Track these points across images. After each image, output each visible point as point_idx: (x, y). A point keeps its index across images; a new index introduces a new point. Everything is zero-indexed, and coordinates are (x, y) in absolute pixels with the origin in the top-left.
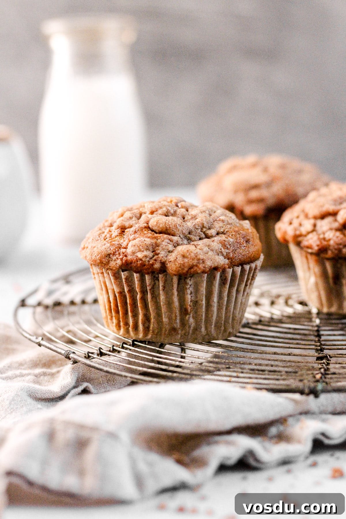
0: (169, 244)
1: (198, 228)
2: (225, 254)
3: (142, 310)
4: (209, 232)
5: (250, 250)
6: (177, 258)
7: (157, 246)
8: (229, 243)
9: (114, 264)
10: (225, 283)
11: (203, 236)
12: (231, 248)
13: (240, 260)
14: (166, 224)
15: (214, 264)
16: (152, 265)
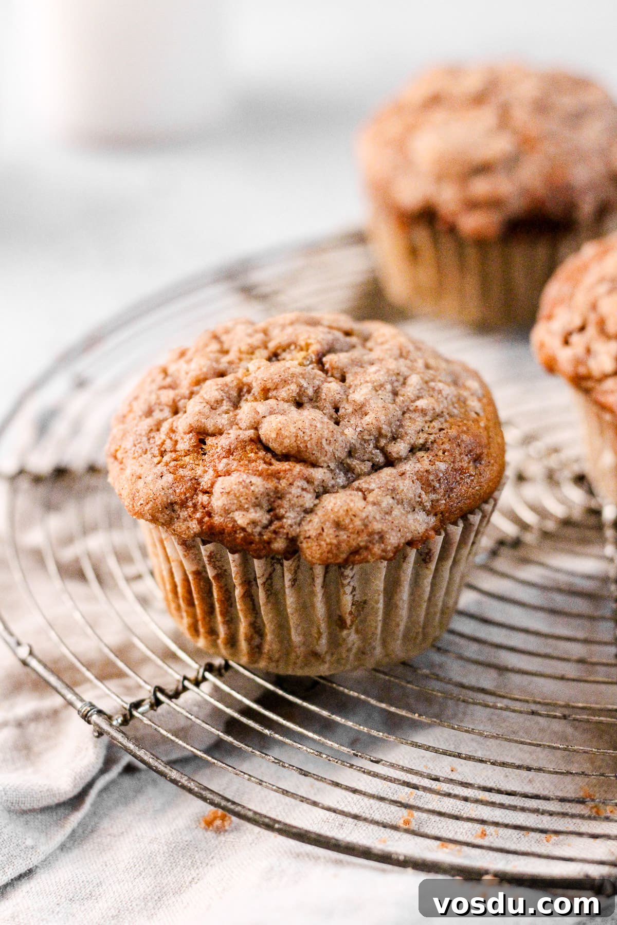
0: (304, 493)
1: (368, 440)
2: (428, 505)
3: (246, 617)
4: (394, 451)
5: (482, 479)
6: (323, 530)
7: (279, 498)
8: (437, 476)
9: (184, 526)
10: (428, 560)
11: (380, 458)
12: (443, 486)
13: (461, 508)
14: (299, 438)
16: (269, 543)
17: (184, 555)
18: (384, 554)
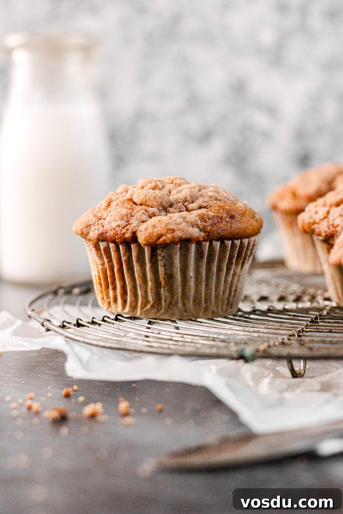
0: (144, 215)
1: (180, 202)
2: (202, 227)
3: (119, 282)
4: (190, 206)
5: (233, 225)
6: (148, 228)
7: (132, 216)
8: (208, 217)
9: (93, 234)
10: (202, 257)
11: (184, 209)
12: (210, 221)
13: (219, 234)
14: (146, 196)
15: (186, 236)
16: (124, 234)
17: (96, 254)
18: (174, 239)
